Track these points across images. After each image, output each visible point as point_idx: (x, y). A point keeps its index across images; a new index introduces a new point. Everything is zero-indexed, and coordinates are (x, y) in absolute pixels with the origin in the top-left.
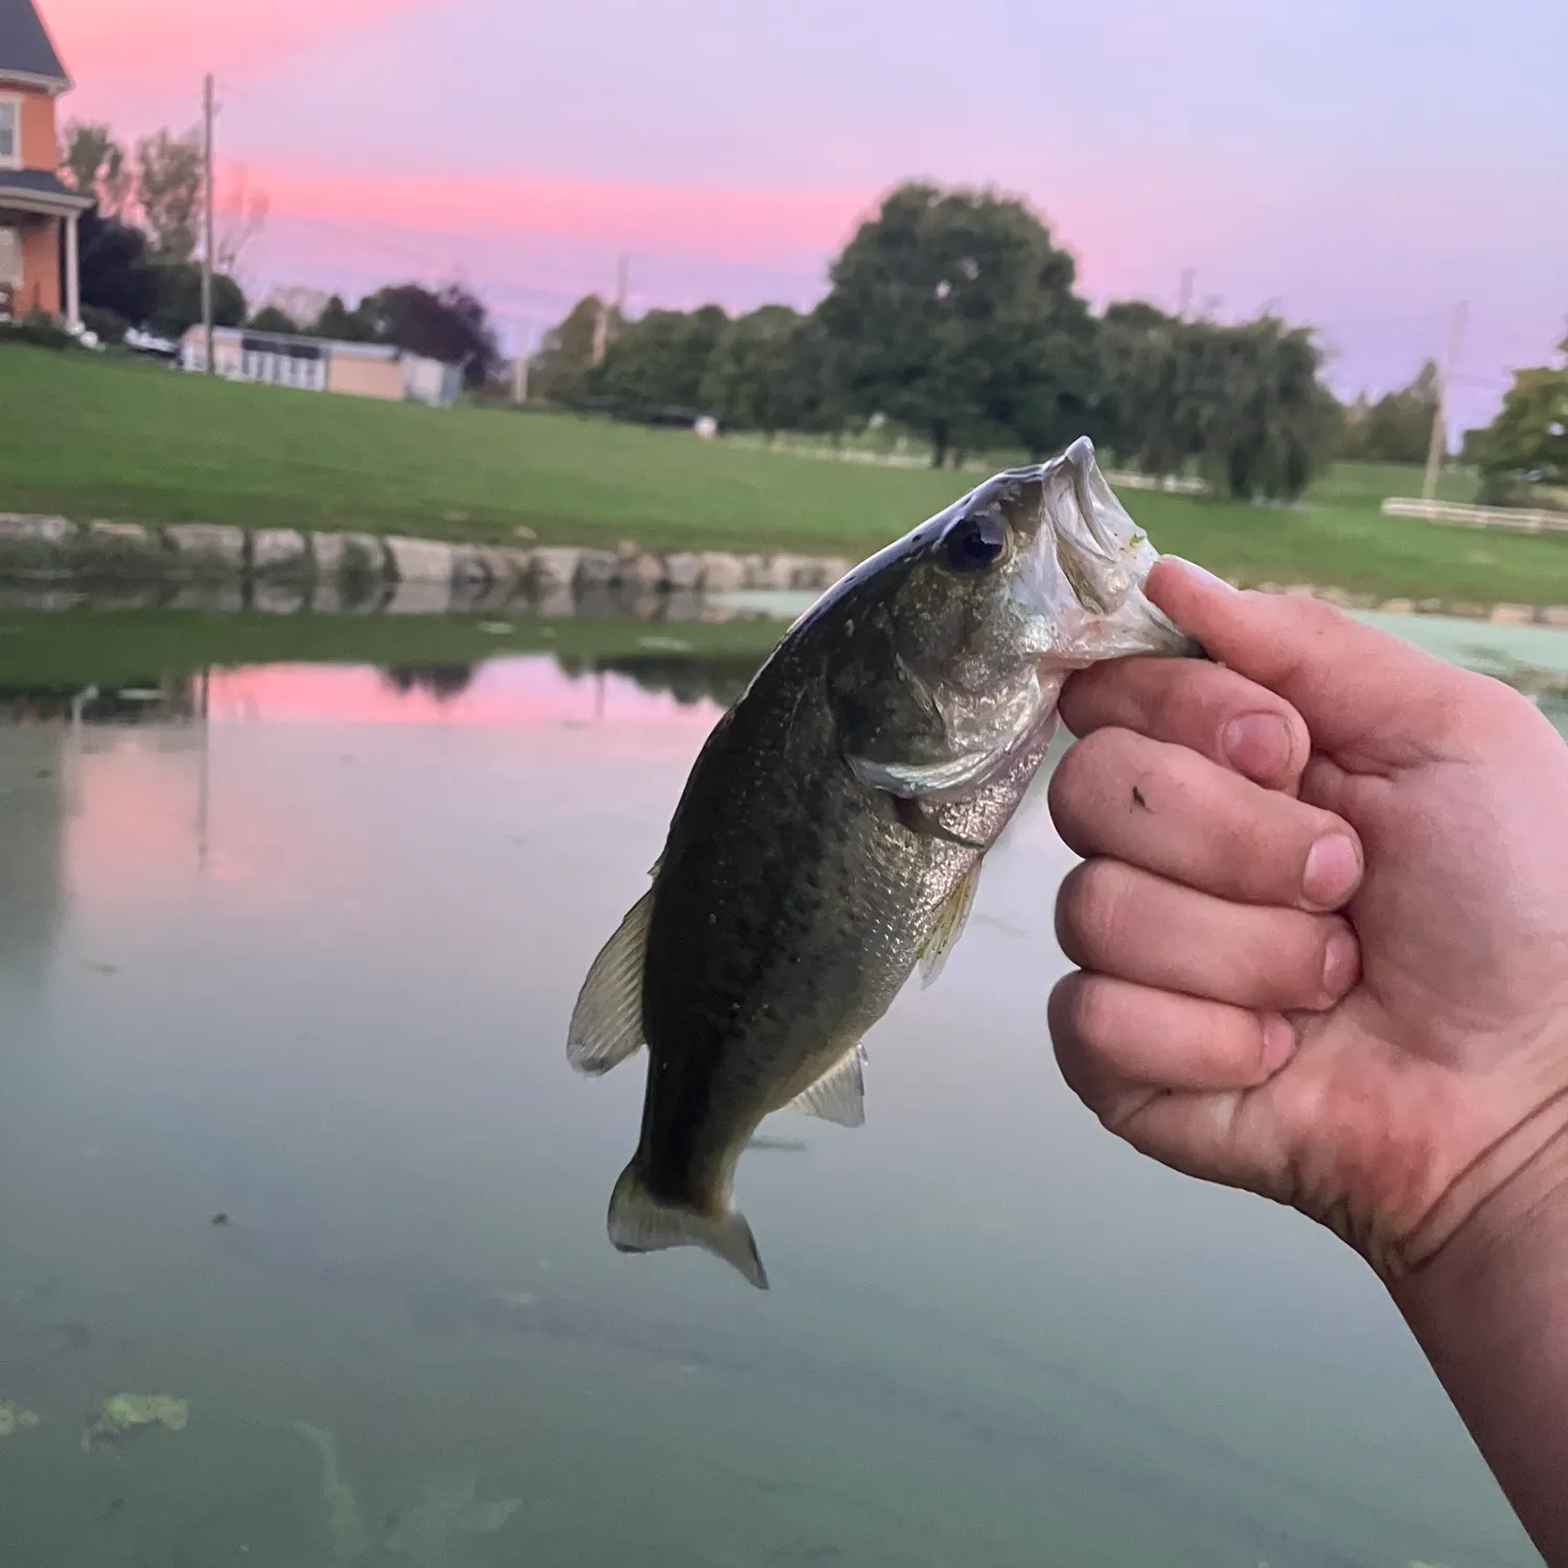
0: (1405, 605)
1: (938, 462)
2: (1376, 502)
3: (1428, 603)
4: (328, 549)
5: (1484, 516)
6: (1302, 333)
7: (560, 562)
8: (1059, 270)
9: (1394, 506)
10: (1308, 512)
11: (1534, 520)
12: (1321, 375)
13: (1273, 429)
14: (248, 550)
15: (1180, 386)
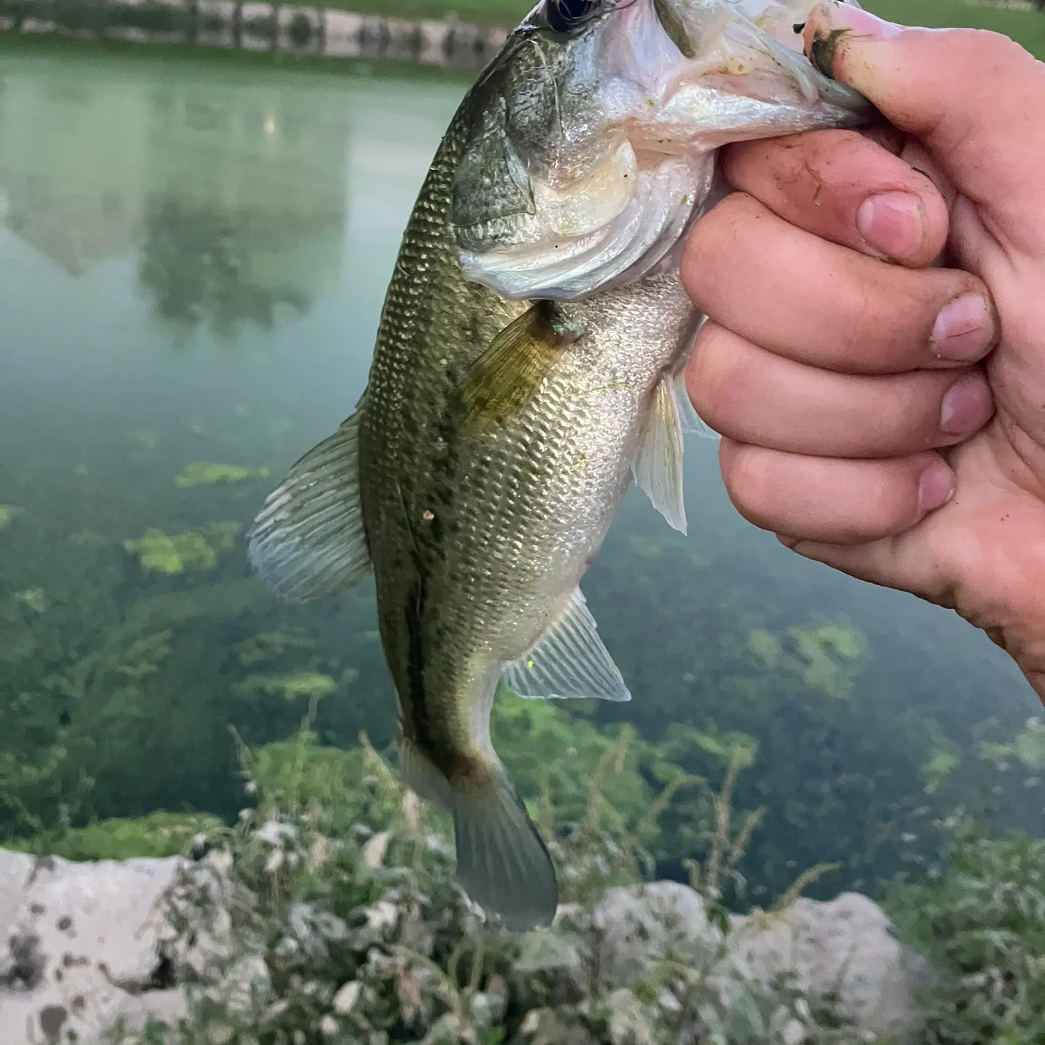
4: (286, 16)
7: (435, 32)
14: (237, 13)
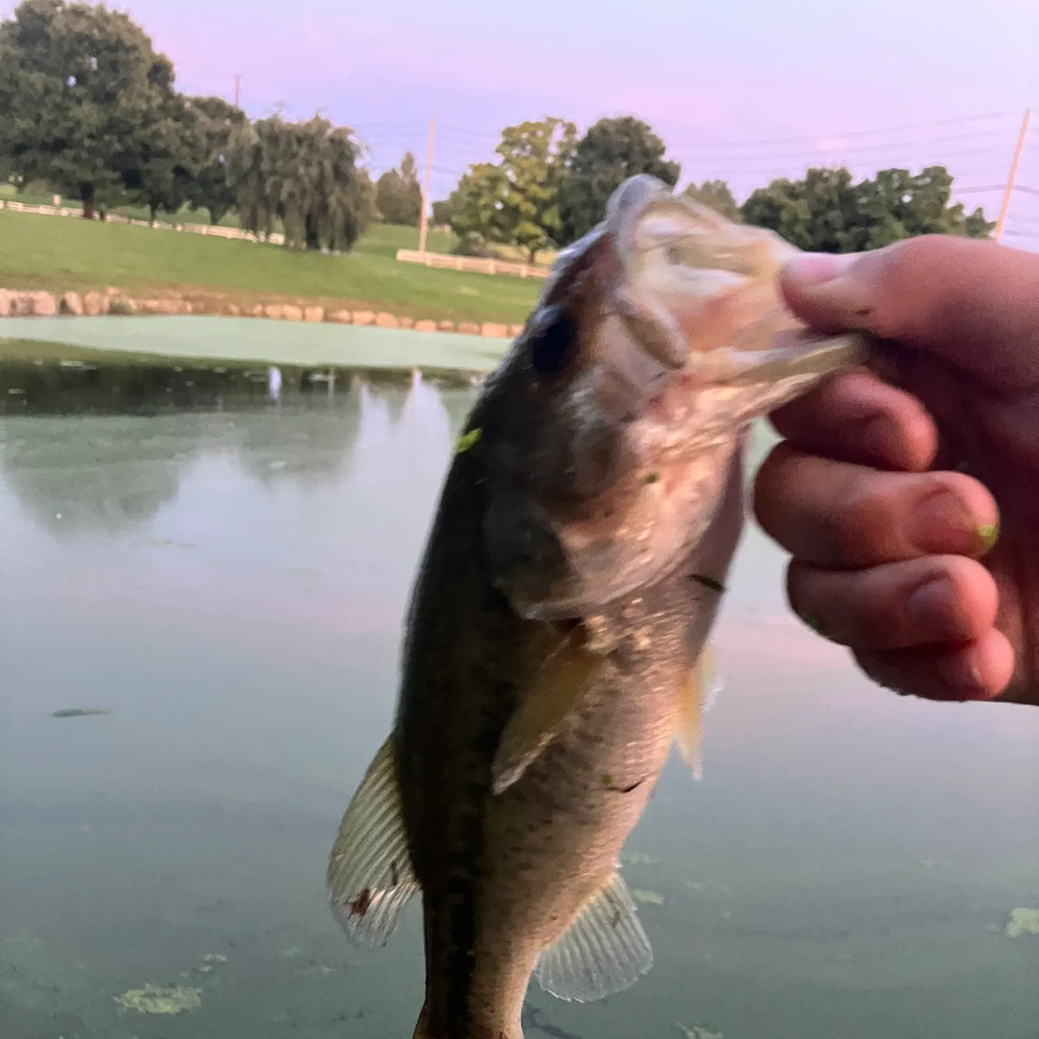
0: (431, 324)
1: (88, 215)
2: (392, 252)
3: (446, 324)
5: (460, 262)
6: (343, 132)
8: (160, 72)
9: (403, 255)
10: (358, 259)
11: (490, 266)
12: (358, 163)
13: (332, 200)
15: (265, 166)
